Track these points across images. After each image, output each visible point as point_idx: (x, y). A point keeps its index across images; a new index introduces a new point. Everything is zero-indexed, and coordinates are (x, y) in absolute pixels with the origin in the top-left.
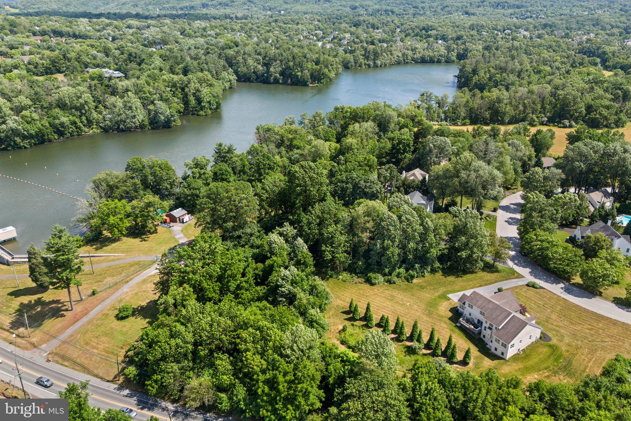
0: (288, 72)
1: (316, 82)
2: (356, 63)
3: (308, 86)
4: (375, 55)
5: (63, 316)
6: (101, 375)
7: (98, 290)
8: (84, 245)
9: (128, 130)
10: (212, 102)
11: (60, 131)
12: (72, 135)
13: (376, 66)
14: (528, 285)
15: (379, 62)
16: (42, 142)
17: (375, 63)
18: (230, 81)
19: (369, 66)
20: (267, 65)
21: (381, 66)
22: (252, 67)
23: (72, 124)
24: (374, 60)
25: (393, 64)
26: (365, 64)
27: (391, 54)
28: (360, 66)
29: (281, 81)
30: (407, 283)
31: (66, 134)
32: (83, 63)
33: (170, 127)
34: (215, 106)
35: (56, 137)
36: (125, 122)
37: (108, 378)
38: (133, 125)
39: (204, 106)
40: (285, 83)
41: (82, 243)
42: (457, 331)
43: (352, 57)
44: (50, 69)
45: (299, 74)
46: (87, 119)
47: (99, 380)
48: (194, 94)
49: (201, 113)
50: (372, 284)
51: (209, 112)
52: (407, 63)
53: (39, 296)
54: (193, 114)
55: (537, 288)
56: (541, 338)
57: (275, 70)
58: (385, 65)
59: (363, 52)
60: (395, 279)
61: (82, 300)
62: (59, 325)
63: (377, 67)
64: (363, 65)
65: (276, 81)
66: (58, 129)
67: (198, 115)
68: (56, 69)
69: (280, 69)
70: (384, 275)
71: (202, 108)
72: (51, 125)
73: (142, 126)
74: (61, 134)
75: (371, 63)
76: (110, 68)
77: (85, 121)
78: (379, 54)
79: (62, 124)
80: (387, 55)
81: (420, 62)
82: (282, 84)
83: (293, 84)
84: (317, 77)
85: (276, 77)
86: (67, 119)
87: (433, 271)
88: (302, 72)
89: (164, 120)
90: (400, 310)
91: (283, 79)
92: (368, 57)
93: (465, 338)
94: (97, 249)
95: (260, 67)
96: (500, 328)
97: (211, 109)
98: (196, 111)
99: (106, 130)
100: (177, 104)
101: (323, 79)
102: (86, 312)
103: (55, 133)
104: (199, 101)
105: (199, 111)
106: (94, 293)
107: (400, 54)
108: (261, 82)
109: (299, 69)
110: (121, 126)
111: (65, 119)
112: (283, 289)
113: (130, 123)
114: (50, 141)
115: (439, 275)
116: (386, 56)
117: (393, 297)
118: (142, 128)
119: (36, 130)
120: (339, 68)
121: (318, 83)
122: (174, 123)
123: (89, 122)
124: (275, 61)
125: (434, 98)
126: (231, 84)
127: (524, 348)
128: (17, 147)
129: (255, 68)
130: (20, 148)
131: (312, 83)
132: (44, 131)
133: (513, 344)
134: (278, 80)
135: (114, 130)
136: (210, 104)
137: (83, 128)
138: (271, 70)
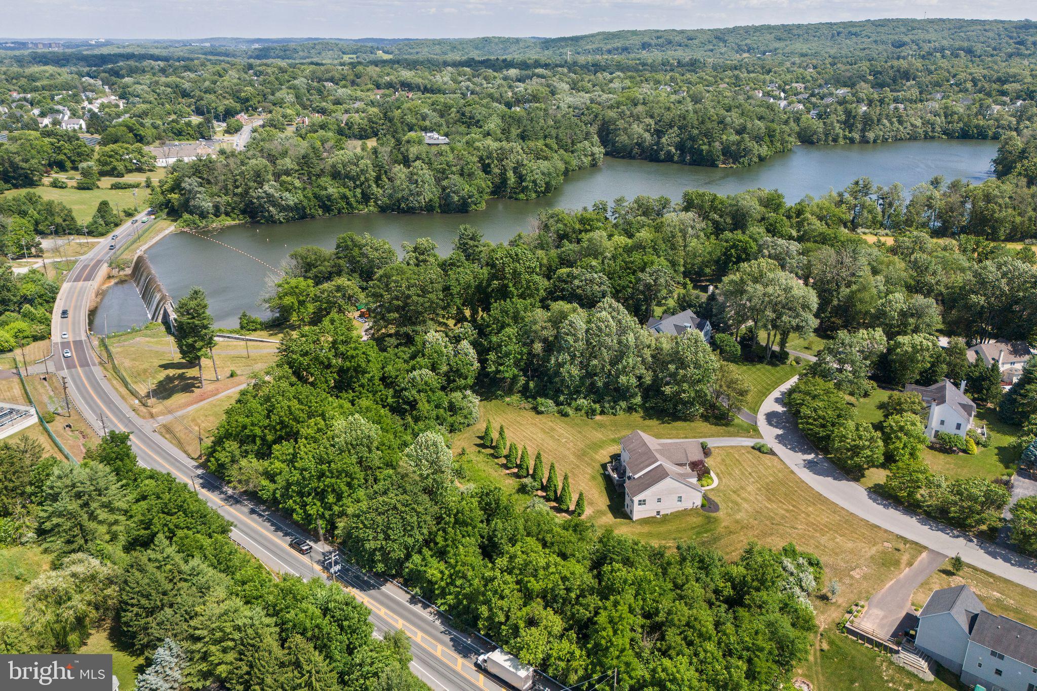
0: (689, 144)
1: (731, 161)
2: (827, 135)
3: (717, 166)
4: (865, 124)
5: (193, 392)
6: (190, 452)
7: (238, 372)
8: (262, 330)
9: (410, 211)
10: (538, 181)
11: (326, 205)
12: (339, 212)
13: (864, 141)
14: (753, 448)
15: (871, 135)
16: (303, 217)
17: (863, 136)
18: (593, 154)
19: (852, 141)
20: (659, 133)
21: (875, 141)
22: (636, 136)
23: (342, 198)
24: (863, 130)
25: (901, 139)
26: (845, 137)
27: (900, 122)
28: (835, 140)
29: (676, 158)
30: (585, 418)
31: (332, 210)
32: (407, 124)
33: (467, 212)
34: (543, 189)
35: (320, 212)
36: (407, 199)
37: (193, 456)
38: (417, 205)
39: (527, 187)
40: (682, 162)
41: (259, 326)
42: (600, 479)
43: (821, 125)
44: (366, 131)
45: (704, 147)
46: (362, 193)
47: (185, 456)
48: (515, 170)
49: (522, 196)
50: (539, 413)
51: (534, 195)
52: (933, 138)
53: (183, 371)
54: (510, 198)
55: (763, 453)
56: (703, 506)
57: (669, 140)
58: (885, 140)
59: (843, 117)
60: (570, 411)
61: (218, 380)
62: (183, 401)
63: (868, 142)
64: (840, 139)
65: (669, 158)
66: (324, 203)
67: (516, 199)
68: (373, 132)
69: (678, 139)
70: (558, 404)
71: (524, 190)
72: (316, 196)
73: (429, 208)
74: (327, 209)
75: (856, 136)
76: (438, 132)
77: (359, 196)
78: (873, 122)
79: (329, 197)
80: (892, 123)
81: (958, 138)
82: (677, 162)
83: (693, 163)
84: (733, 154)
85: (669, 152)
86: (335, 190)
87: (630, 409)
88: (710, 145)
89: (459, 201)
90: (550, 444)
91: (681, 155)
92: (853, 125)
93: (603, 488)
94: (271, 335)
95: (647, 136)
96: (636, 476)
97: (536, 192)
98: (515, 193)
99: (383, 210)
100: (483, 181)
101: (744, 156)
102: (216, 392)
103: (320, 207)
104: (521, 178)
105: (519, 193)
106: (232, 376)
107: (919, 123)
108: (646, 159)
109: (706, 140)
110: (403, 205)
111: (333, 190)
112: (407, 394)
113: (414, 202)
114: (313, 217)
115: (637, 417)
116: (888, 124)
117: (553, 429)
118: (428, 211)
119: (296, 200)
120: (787, 142)
121: (734, 163)
122: (474, 207)
123: (366, 198)
124: (671, 127)
125: (874, 188)
126: (594, 160)
127: (669, 512)
128: (271, 221)
129: (640, 137)
130: (274, 222)
131: (724, 163)
132: (305, 203)
133: (644, 501)
134: (673, 156)
135: (393, 210)
136: (536, 185)
137: (355, 204)
138: (664, 140)
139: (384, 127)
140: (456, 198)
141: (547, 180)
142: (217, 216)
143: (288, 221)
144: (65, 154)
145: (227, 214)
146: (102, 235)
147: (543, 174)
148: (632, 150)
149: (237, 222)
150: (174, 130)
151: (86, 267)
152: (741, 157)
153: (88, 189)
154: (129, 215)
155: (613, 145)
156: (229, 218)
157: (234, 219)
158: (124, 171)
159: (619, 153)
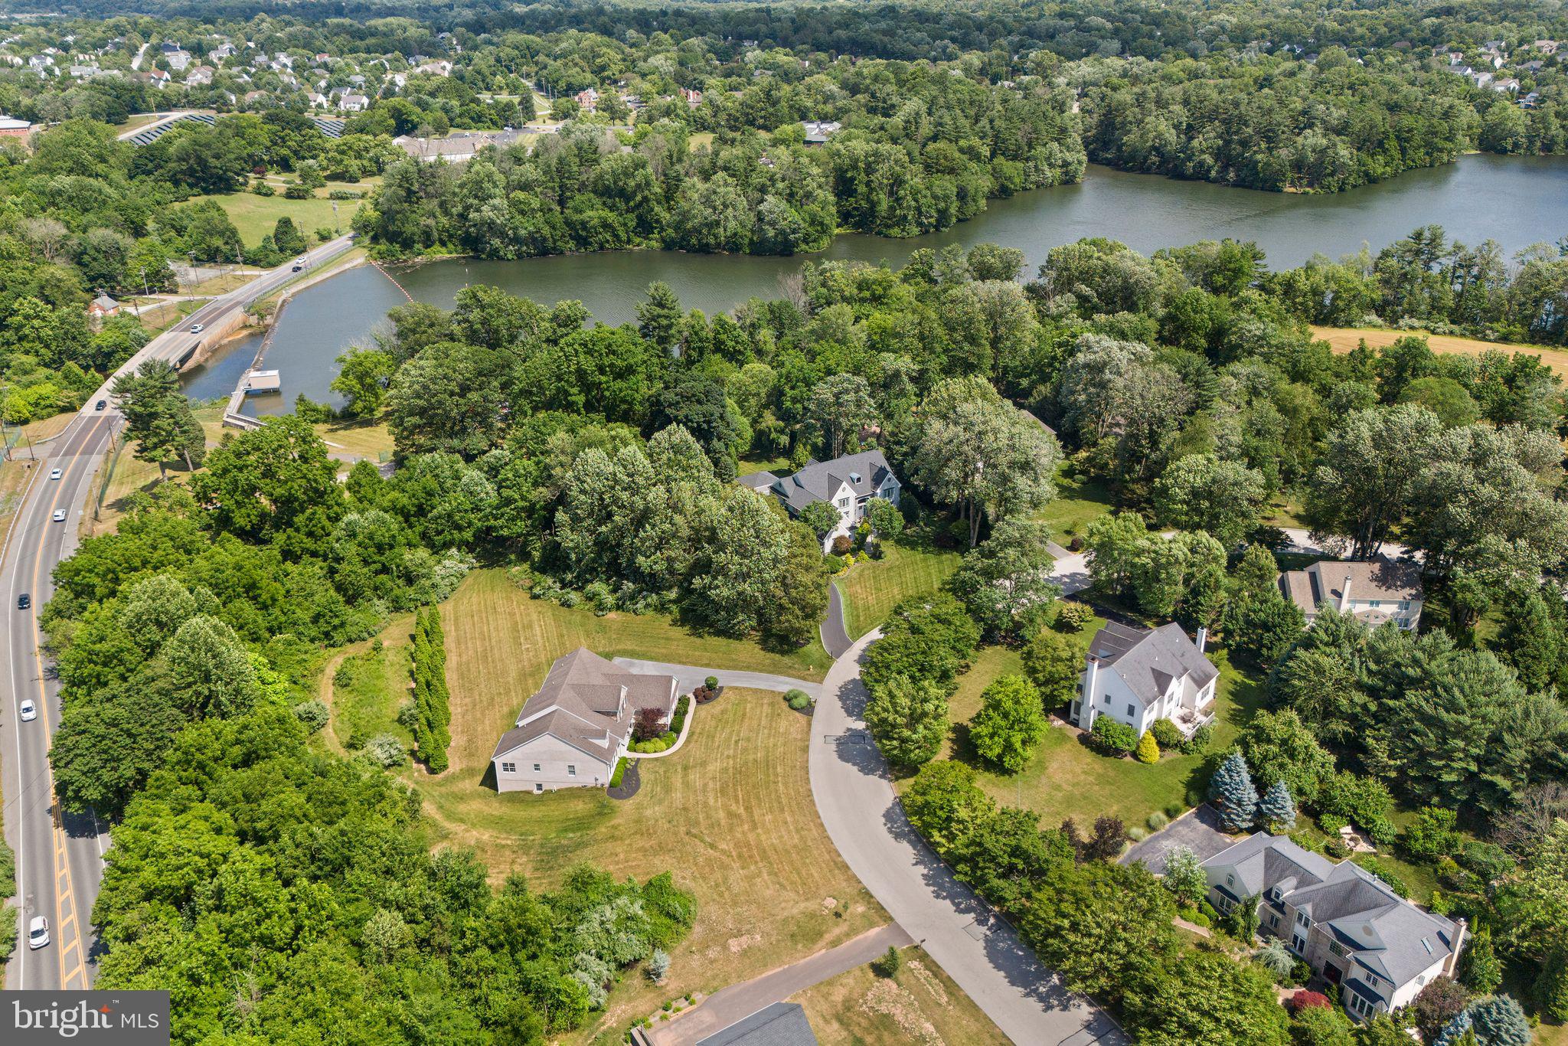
0: (1236, 150)
3: (1280, 191)
8: (326, 422)
9: (704, 250)
11: (581, 235)
12: (602, 247)
14: (785, 696)
16: (544, 252)
18: (1066, 164)
20: (1190, 131)
22: (1152, 135)
23: (604, 227)
29: (1213, 174)
30: (591, 614)
31: (590, 244)
34: (933, 220)
35: (571, 246)
36: (700, 232)
38: (715, 241)
39: (905, 217)
40: (1223, 181)
45: (1262, 157)
46: (639, 219)
49: (895, 231)
50: (534, 597)
51: (916, 230)
54: (879, 233)
56: (608, 786)
57: (1205, 144)
60: (576, 600)
65: (1201, 175)
66: (577, 231)
67: (886, 236)
69: (1219, 142)
71: (900, 221)
72: (566, 222)
74: (582, 242)
77: (634, 223)
79: (584, 224)
82: (1214, 181)
83: (1240, 184)
84: (1311, 170)
85: (1201, 164)
88: (1270, 153)
89: (776, 237)
90: (502, 650)
91: (1221, 170)
95: (1171, 135)
96: (521, 724)
97: (920, 224)
98: (886, 226)
101: (1332, 174)
103: (570, 238)
105: (892, 227)
108: (1165, 174)
109: (1264, 145)
111: (594, 214)
113: (709, 236)
114: (560, 252)
117: (529, 626)
119: (531, 228)
120: (1441, 150)
121: (1310, 185)
122: (804, 246)
123: (645, 226)
124: (1211, 121)
125: (1447, 245)
126: (1066, 173)
127: (555, 788)
128: (494, 254)
129: (1159, 136)
130: (501, 259)
131: (1293, 185)
132: (546, 231)
133: (512, 765)
134: (1209, 171)
135: (682, 248)
136: (920, 213)
137: (624, 237)
138: (1195, 143)
139: (763, 113)
140: (771, 233)
141: (942, 205)
142: (427, 247)
143: (520, 256)
144: (289, 147)
145: (443, 244)
146: (273, 265)
147: (935, 197)
148: (1146, 159)
149: (454, 255)
150: (473, 114)
151: (216, 309)
152: (1326, 175)
153: (299, 197)
154: (324, 238)
155: (1119, 148)
156: (444, 250)
157: (450, 252)
158: (359, 174)
159: (1126, 163)
